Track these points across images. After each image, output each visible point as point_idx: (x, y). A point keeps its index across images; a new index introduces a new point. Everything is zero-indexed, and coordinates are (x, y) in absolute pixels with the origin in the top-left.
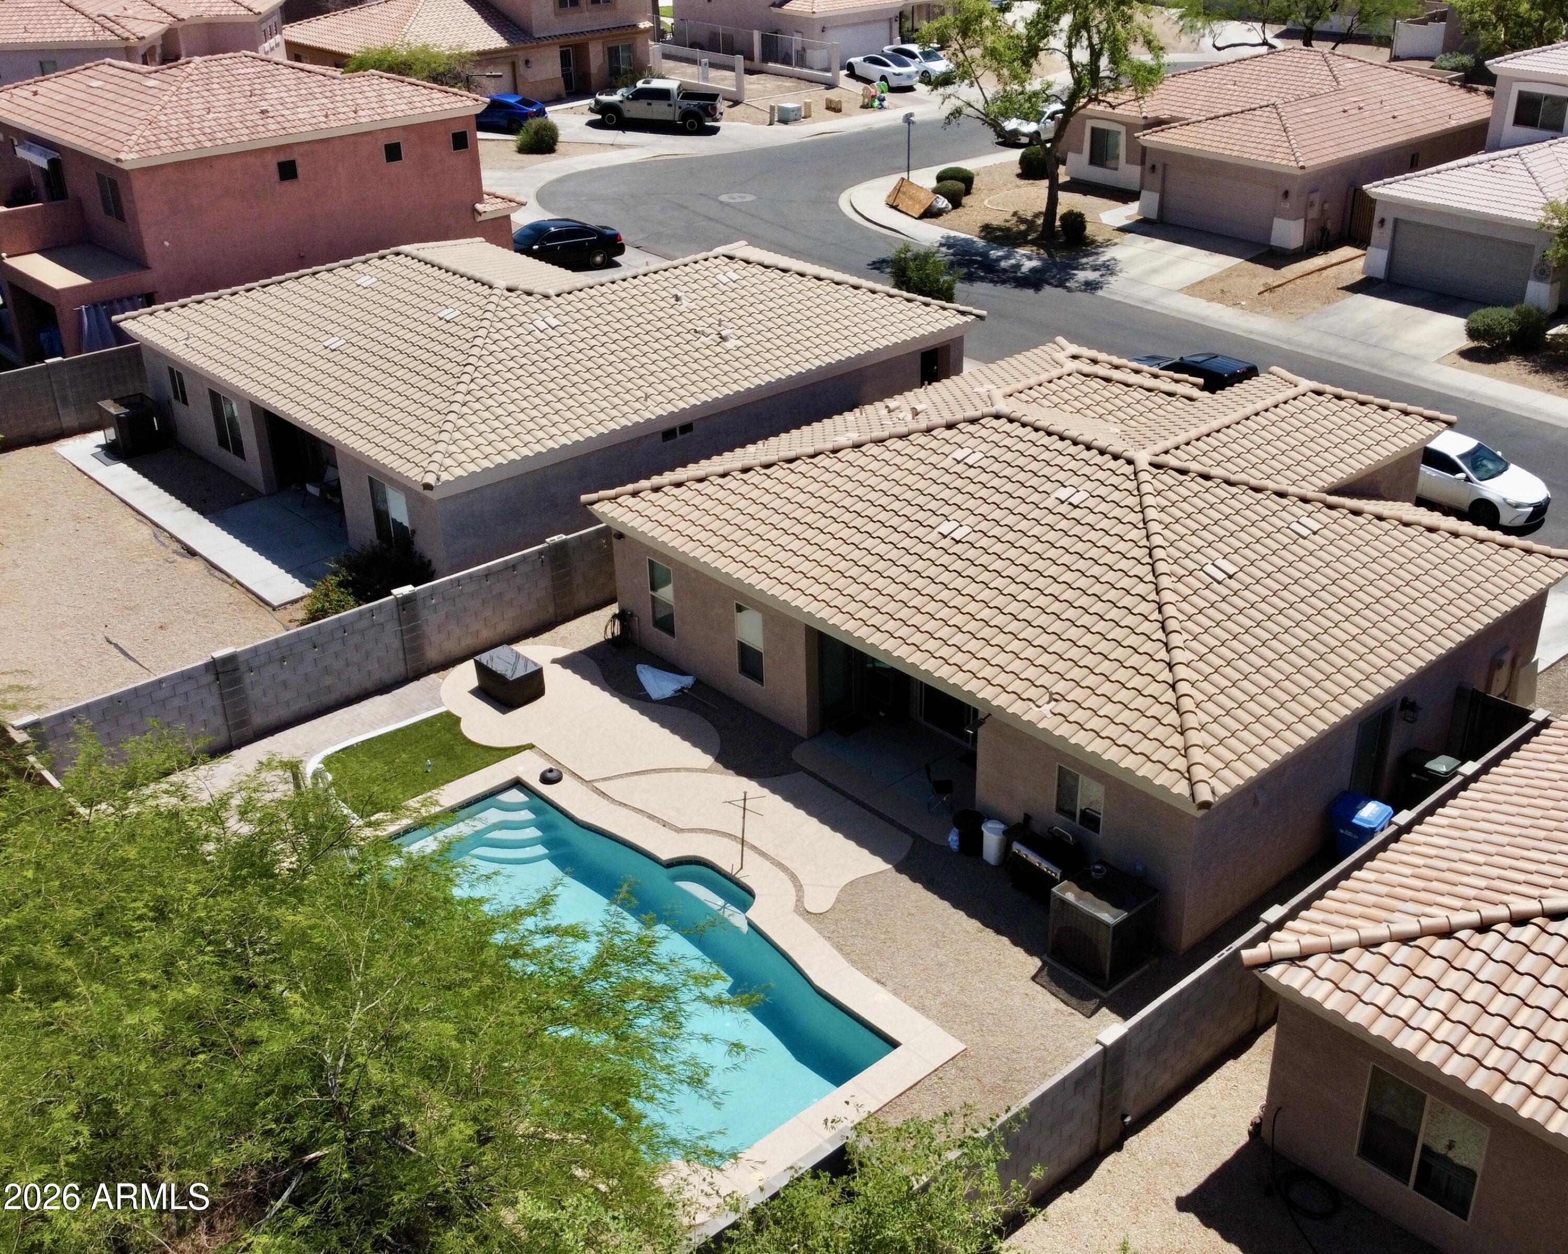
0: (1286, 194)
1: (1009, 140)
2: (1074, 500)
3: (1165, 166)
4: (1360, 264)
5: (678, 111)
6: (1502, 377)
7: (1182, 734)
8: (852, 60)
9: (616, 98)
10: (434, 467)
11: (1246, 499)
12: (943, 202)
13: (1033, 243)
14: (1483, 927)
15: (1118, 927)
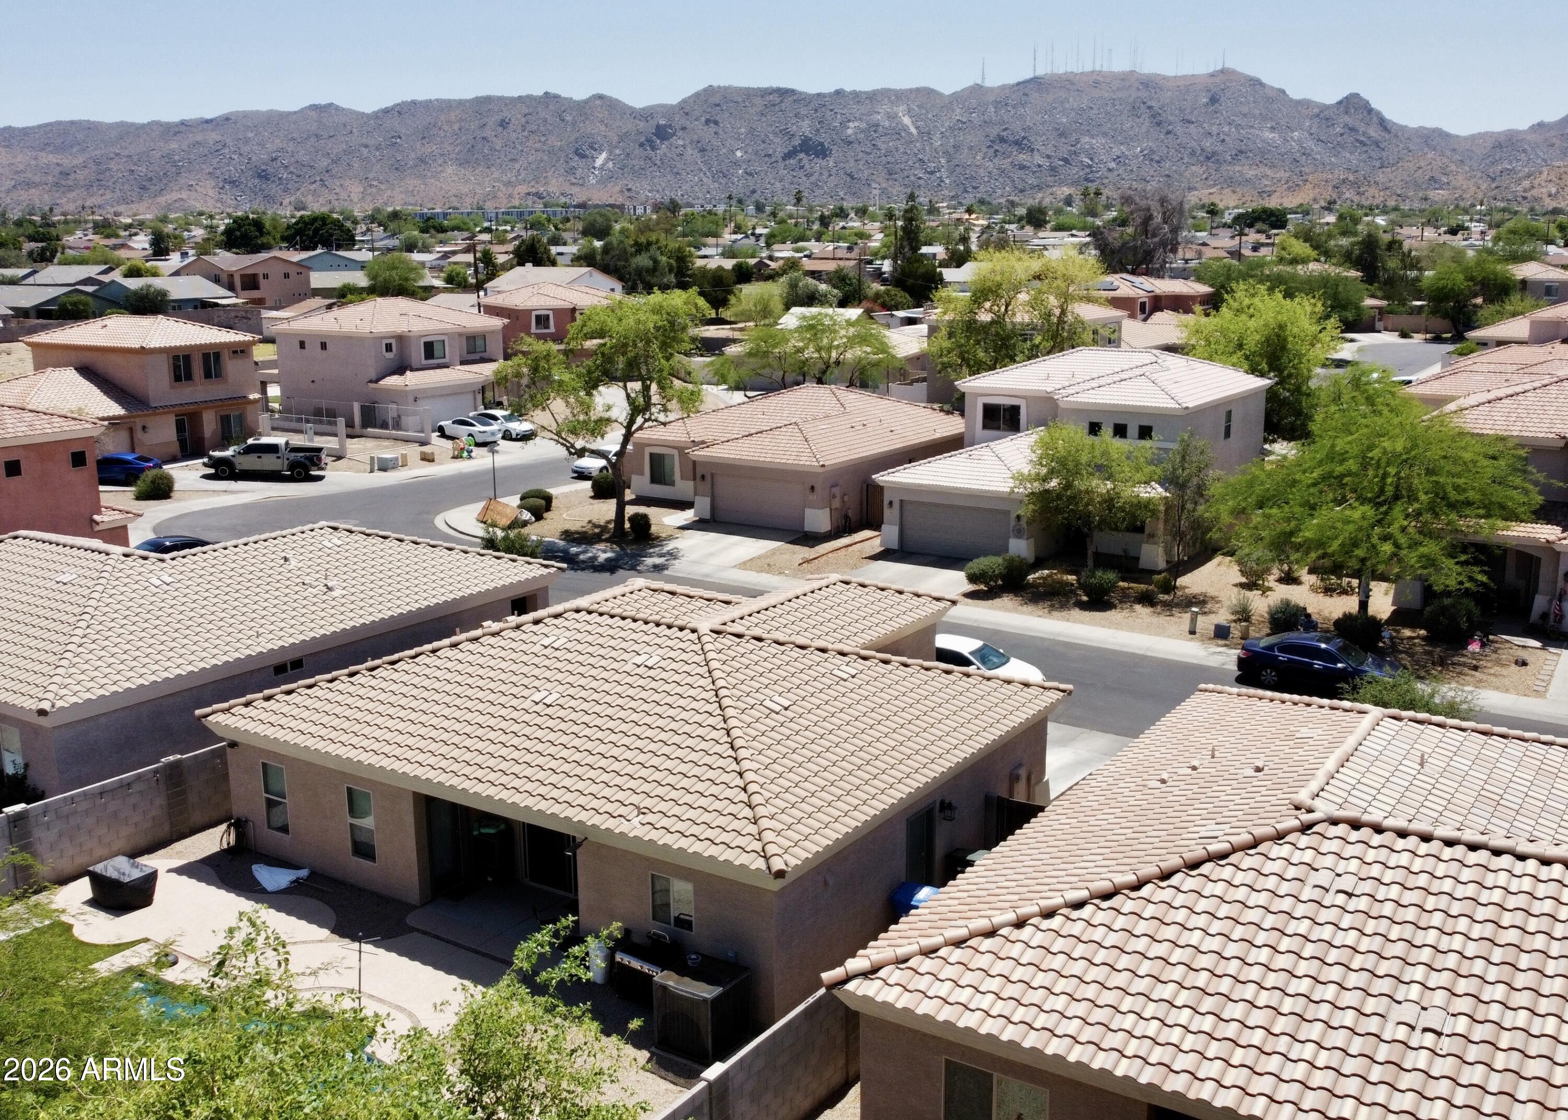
0: (812, 488)
1: (581, 475)
2: (649, 664)
3: (712, 475)
4: (877, 541)
5: (286, 462)
6: (1000, 609)
7: (755, 823)
8: (442, 423)
9: (229, 453)
10: (50, 696)
11: (795, 655)
12: (527, 515)
13: (606, 541)
14: (1020, 924)
15: (716, 1001)
